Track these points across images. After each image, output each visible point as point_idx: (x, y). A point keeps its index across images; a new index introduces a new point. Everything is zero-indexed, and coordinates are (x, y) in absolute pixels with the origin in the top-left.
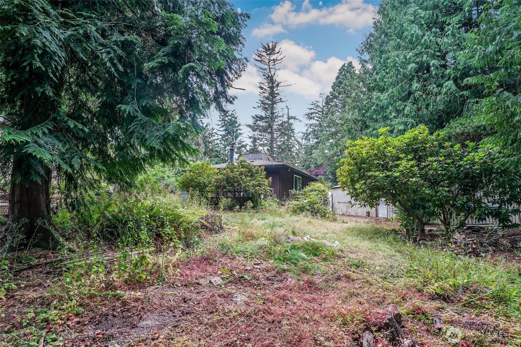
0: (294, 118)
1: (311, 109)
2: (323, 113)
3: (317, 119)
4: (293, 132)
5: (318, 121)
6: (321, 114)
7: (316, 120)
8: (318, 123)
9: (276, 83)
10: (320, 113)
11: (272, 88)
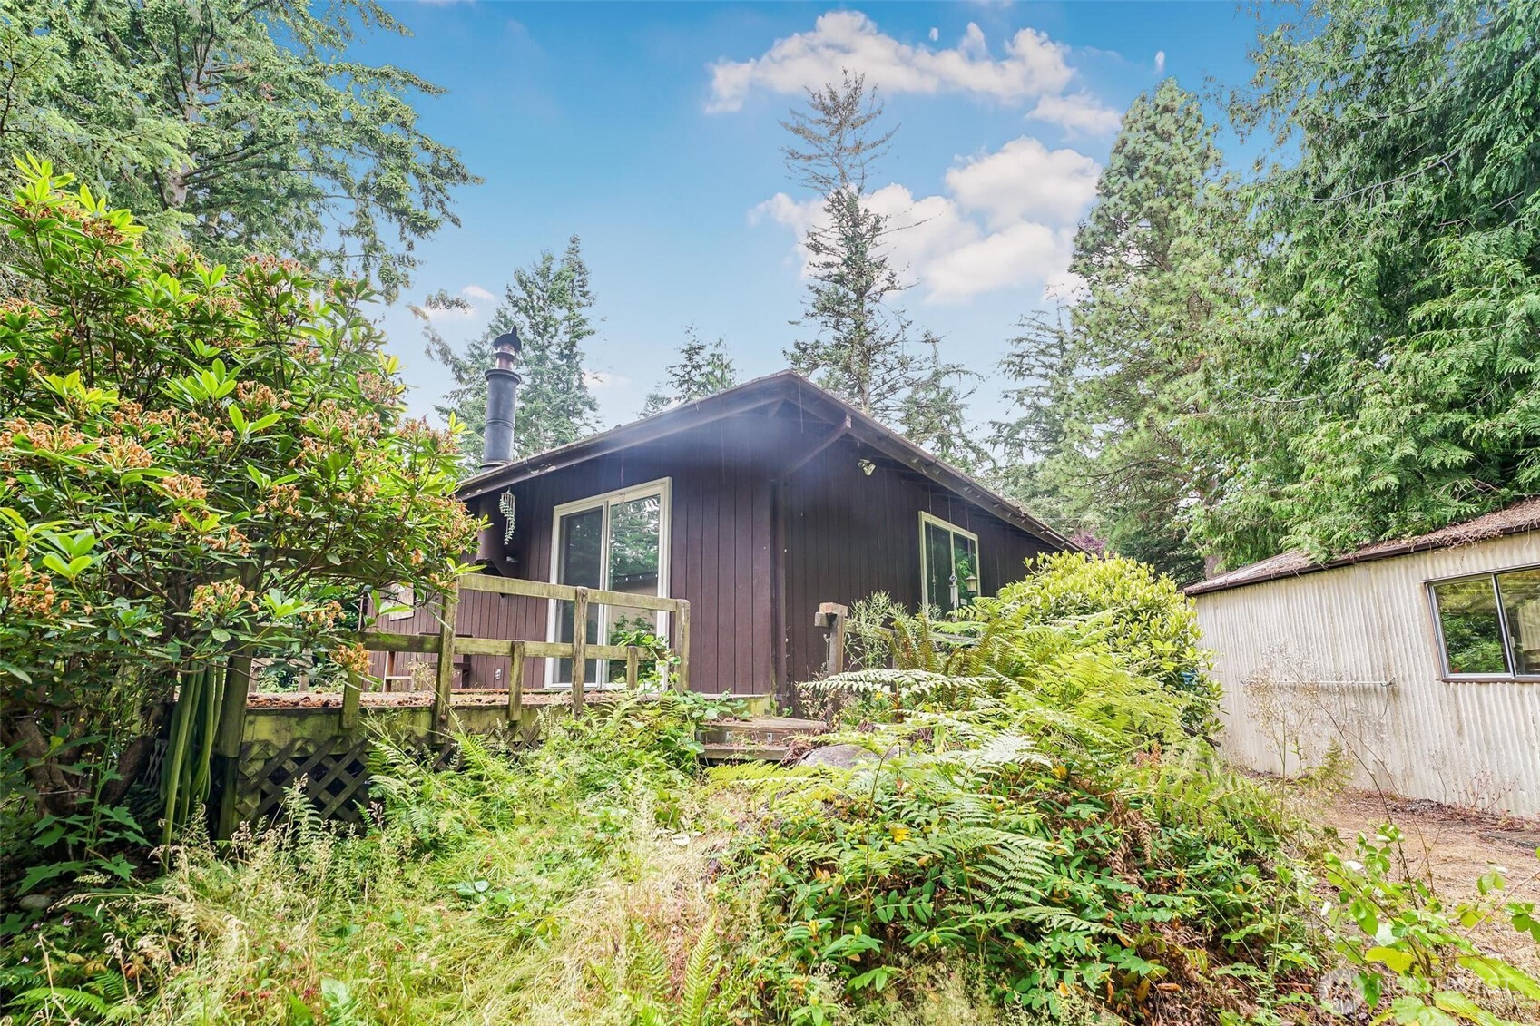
0: (958, 370)
1: (1020, 340)
2: (1063, 349)
3: (1043, 371)
4: (957, 421)
5: (1046, 376)
6: (1057, 351)
7: (1040, 376)
8: (1047, 383)
9: (872, 220)
10: (1053, 351)
11: (855, 242)
